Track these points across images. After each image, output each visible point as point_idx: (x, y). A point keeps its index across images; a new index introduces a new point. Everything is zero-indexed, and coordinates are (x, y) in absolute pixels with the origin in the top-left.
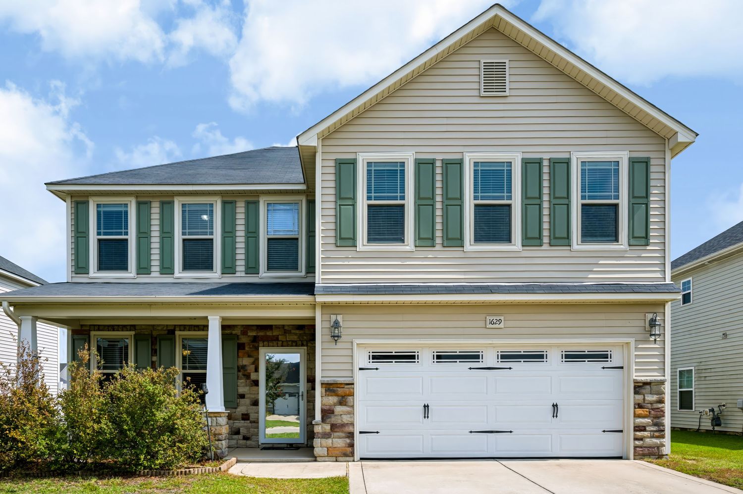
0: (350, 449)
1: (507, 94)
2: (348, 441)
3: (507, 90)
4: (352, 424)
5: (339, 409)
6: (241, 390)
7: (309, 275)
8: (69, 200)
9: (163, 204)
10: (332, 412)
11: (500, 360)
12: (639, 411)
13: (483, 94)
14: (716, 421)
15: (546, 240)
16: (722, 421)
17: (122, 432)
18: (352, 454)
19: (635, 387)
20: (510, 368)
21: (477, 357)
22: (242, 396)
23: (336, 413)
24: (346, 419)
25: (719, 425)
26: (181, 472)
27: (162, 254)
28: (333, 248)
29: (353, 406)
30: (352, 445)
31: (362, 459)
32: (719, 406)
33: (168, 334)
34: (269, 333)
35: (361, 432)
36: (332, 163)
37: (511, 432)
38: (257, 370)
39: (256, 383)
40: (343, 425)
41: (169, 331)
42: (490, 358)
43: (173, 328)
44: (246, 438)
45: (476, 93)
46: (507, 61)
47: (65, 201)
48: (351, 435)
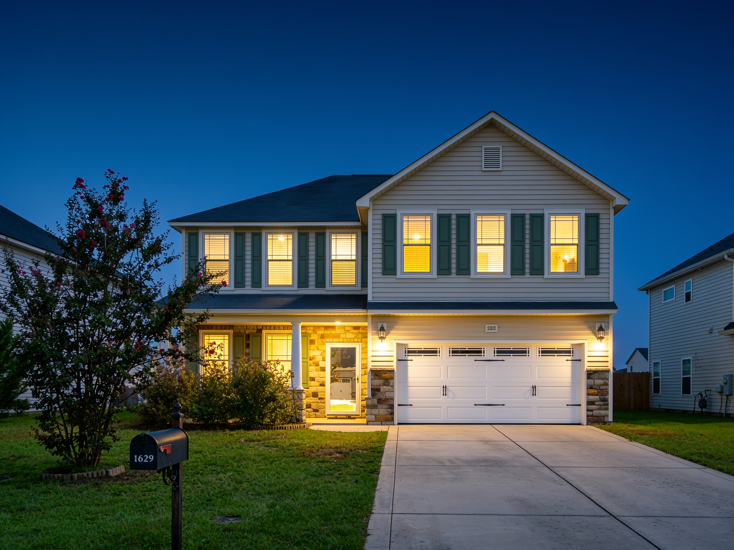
0: (390, 417)
1: (500, 169)
2: (389, 410)
3: (501, 166)
4: (393, 399)
5: (383, 388)
6: (312, 375)
7: (363, 288)
8: (184, 232)
9: (253, 235)
10: (378, 390)
11: (496, 354)
12: (592, 391)
13: (484, 169)
14: (703, 403)
15: (527, 271)
16: (708, 403)
17: (246, 401)
18: (393, 419)
19: (588, 374)
20: (503, 360)
21: (480, 352)
22: (313, 379)
23: (381, 391)
24: (388, 395)
25: (705, 407)
26: (280, 427)
27: (253, 273)
28: (380, 275)
29: (392, 386)
30: (392, 414)
31: (399, 424)
32: (706, 391)
33: (257, 332)
34: (333, 332)
35: (399, 405)
36: (380, 217)
37: (503, 405)
38: (324, 360)
39: (323, 369)
40: (386, 400)
41: (258, 329)
42: (489, 354)
43: (261, 328)
44: (316, 411)
45: (478, 168)
46: (501, 147)
47: (181, 233)
48: (392, 407)
